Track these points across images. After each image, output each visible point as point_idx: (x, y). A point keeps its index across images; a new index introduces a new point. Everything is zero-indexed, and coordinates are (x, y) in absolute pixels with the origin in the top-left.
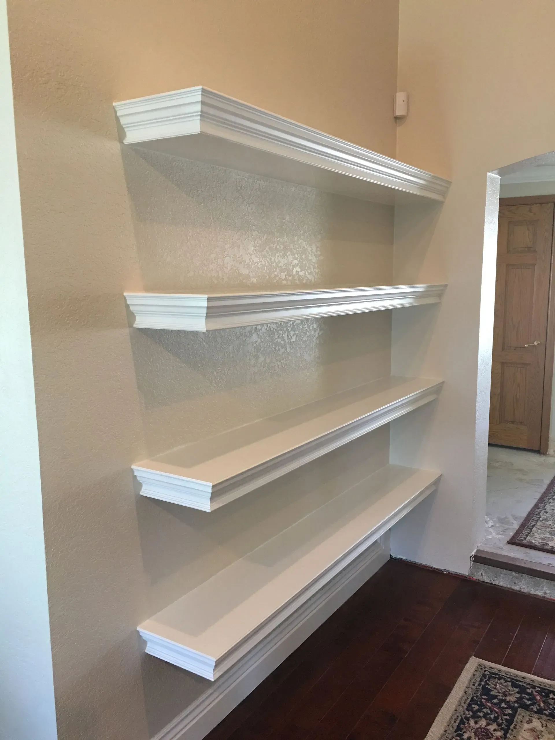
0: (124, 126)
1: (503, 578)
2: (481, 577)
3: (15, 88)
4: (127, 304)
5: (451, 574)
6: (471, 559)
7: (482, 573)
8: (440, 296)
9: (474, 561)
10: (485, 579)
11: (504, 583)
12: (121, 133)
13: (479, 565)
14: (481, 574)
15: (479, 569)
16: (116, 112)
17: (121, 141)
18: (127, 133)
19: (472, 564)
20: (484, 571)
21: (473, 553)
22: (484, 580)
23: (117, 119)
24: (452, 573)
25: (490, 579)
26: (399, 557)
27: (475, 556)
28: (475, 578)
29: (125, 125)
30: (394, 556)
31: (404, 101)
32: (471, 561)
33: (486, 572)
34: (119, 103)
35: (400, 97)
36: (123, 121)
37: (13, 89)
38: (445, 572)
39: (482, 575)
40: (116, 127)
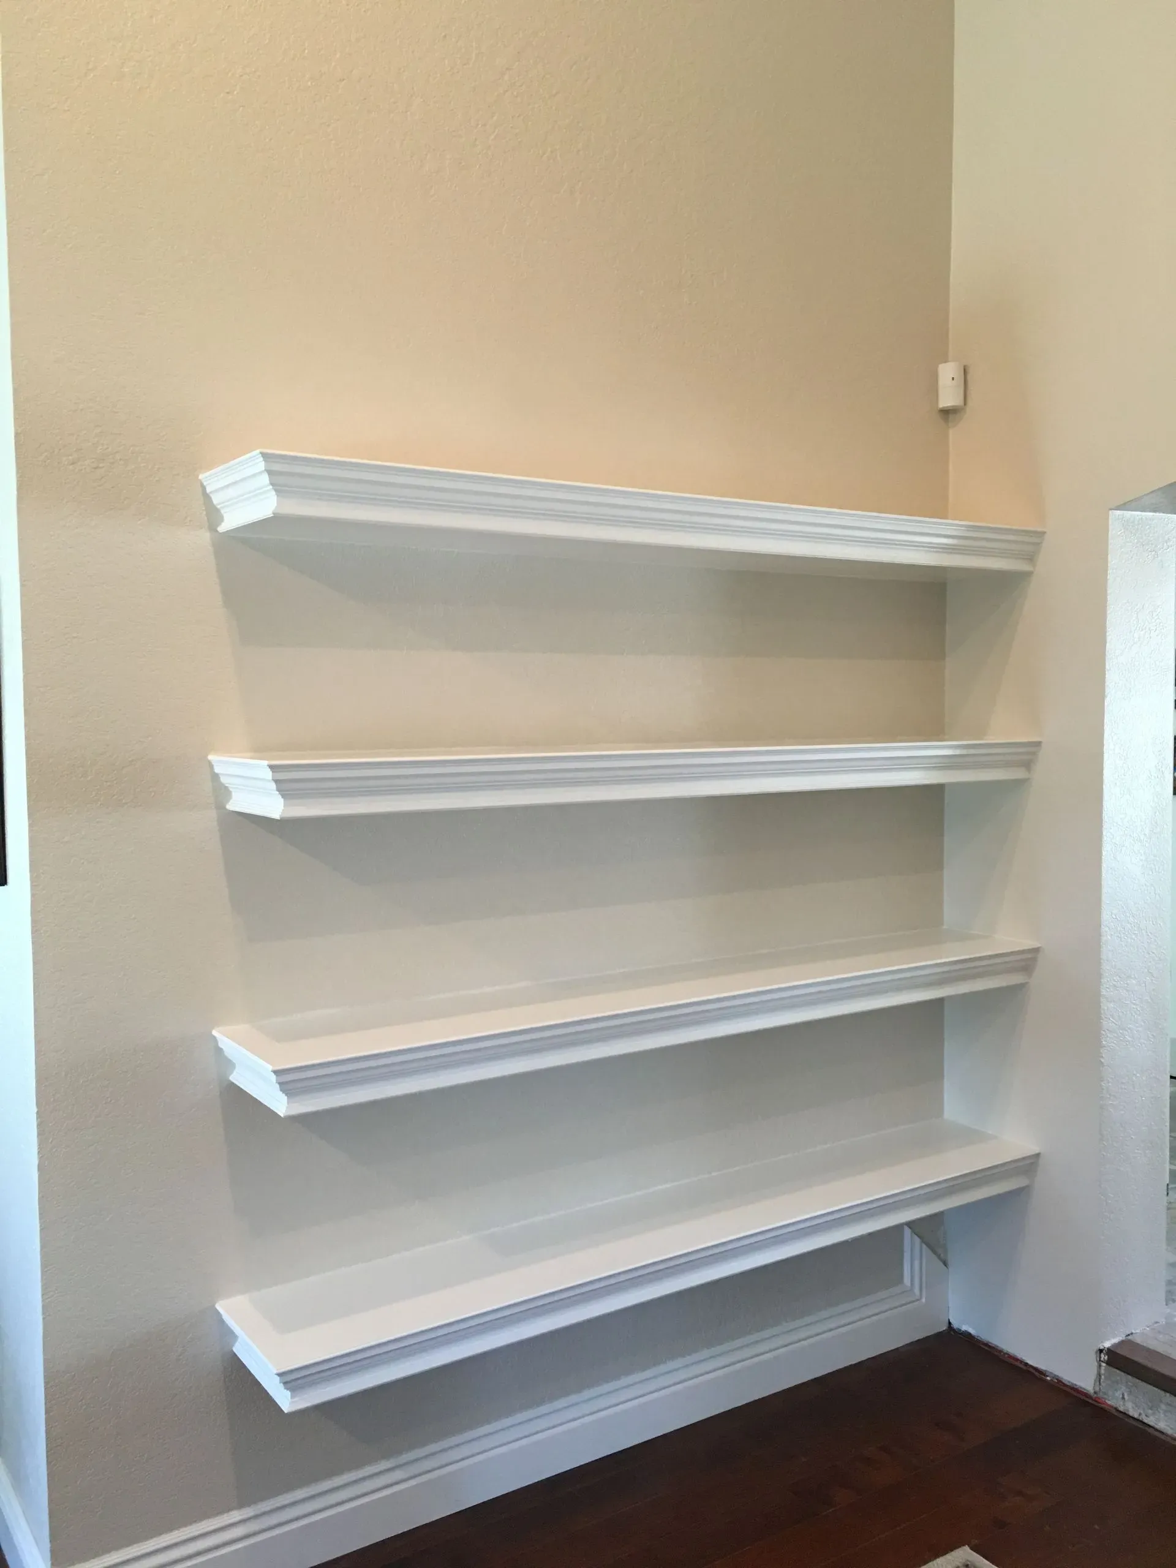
0: (218, 507)
1: (1165, 1412)
2: (1122, 1403)
3: (21, 477)
4: (214, 772)
5: (1065, 1385)
6: (1100, 1357)
7: (1123, 1395)
8: (1028, 765)
9: (1108, 1363)
10: (1130, 1410)
11: (1168, 1426)
12: (213, 515)
13: (1119, 1375)
14: (1121, 1396)
15: (1117, 1383)
16: (204, 488)
17: (213, 528)
18: (225, 516)
19: (1105, 1370)
20: (1128, 1390)
21: (1107, 1344)
22: (1128, 1411)
23: (207, 497)
24: (1066, 1383)
25: (1139, 1411)
26: (964, 1328)
27: (1110, 1352)
28: (1109, 1403)
29: (219, 504)
30: (956, 1325)
31: (953, 379)
32: (1102, 1362)
33: (1130, 1393)
34: (208, 474)
35: (948, 373)
36: (216, 499)
37: (17, 478)
38: (1048, 1378)
39: (1123, 1398)
40: (204, 508)
